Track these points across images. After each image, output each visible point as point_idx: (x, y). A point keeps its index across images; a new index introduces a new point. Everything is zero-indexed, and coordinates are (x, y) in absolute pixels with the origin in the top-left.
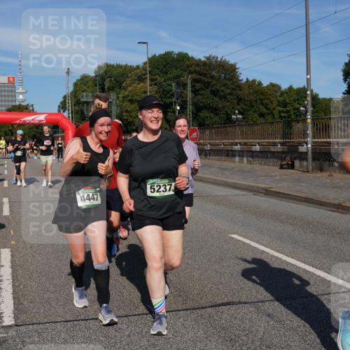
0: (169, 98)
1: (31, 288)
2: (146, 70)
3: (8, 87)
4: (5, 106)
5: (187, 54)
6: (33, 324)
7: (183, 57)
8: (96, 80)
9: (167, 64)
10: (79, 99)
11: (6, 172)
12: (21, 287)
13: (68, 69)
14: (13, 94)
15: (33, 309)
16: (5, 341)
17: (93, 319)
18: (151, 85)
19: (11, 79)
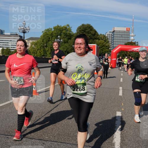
3: (126, 33)
4: (124, 42)
11: (122, 74)
12: (125, 132)
14: (128, 36)
15: (130, 144)
19: (128, 29)
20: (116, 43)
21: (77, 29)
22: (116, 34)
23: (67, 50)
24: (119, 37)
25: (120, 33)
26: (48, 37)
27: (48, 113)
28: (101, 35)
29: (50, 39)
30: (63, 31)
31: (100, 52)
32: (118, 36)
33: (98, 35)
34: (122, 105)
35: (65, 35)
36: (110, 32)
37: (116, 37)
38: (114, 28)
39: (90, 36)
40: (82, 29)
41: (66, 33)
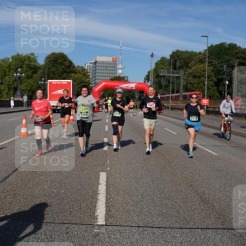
0: (221, 75)
1: (118, 201)
2: (206, 56)
3: (112, 64)
4: (109, 76)
5: (235, 45)
6: (117, 226)
7: (233, 47)
8: (171, 61)
9: (221, 52)
10: (159, 74)
12: (111, 199)
13: (152, 53)
14: (115, 69)
15: (118, 215)
16: (98, 235)
17: (157, 227)
18: (208, 66)
19: (115, 59)
20: (100, 78)
21: (45, 58)
22: (99, 66)
23: (31, 88)
24: (103, 70)
25: (104, 65)
26: (4, 70)
27: (4, 180)
28: (78, 67)
29: (7, 73)
30: (24, 61)
31: (76, 90)
32: (102, 68)
33: (74, 67)
34: (107, 162)
35: (28, 67)
36: (91, 63)
37: (99, 70)
38: (96, 57)
39: (63, 69)
40: (52, 59)
41: (30, 65)
